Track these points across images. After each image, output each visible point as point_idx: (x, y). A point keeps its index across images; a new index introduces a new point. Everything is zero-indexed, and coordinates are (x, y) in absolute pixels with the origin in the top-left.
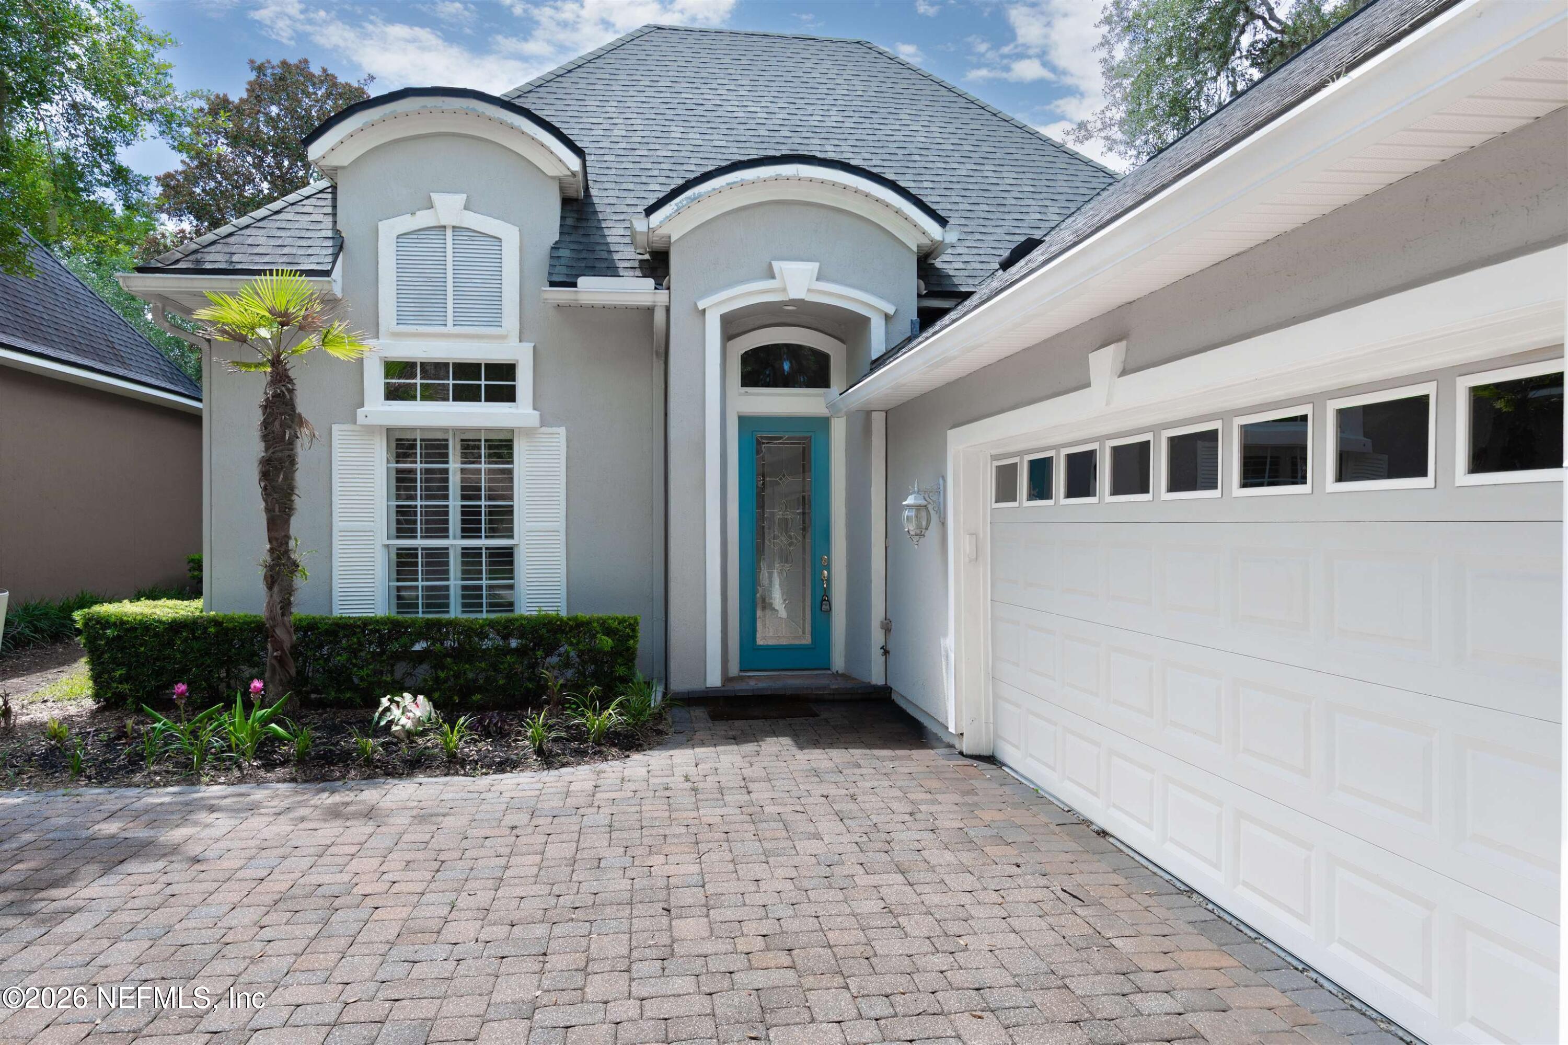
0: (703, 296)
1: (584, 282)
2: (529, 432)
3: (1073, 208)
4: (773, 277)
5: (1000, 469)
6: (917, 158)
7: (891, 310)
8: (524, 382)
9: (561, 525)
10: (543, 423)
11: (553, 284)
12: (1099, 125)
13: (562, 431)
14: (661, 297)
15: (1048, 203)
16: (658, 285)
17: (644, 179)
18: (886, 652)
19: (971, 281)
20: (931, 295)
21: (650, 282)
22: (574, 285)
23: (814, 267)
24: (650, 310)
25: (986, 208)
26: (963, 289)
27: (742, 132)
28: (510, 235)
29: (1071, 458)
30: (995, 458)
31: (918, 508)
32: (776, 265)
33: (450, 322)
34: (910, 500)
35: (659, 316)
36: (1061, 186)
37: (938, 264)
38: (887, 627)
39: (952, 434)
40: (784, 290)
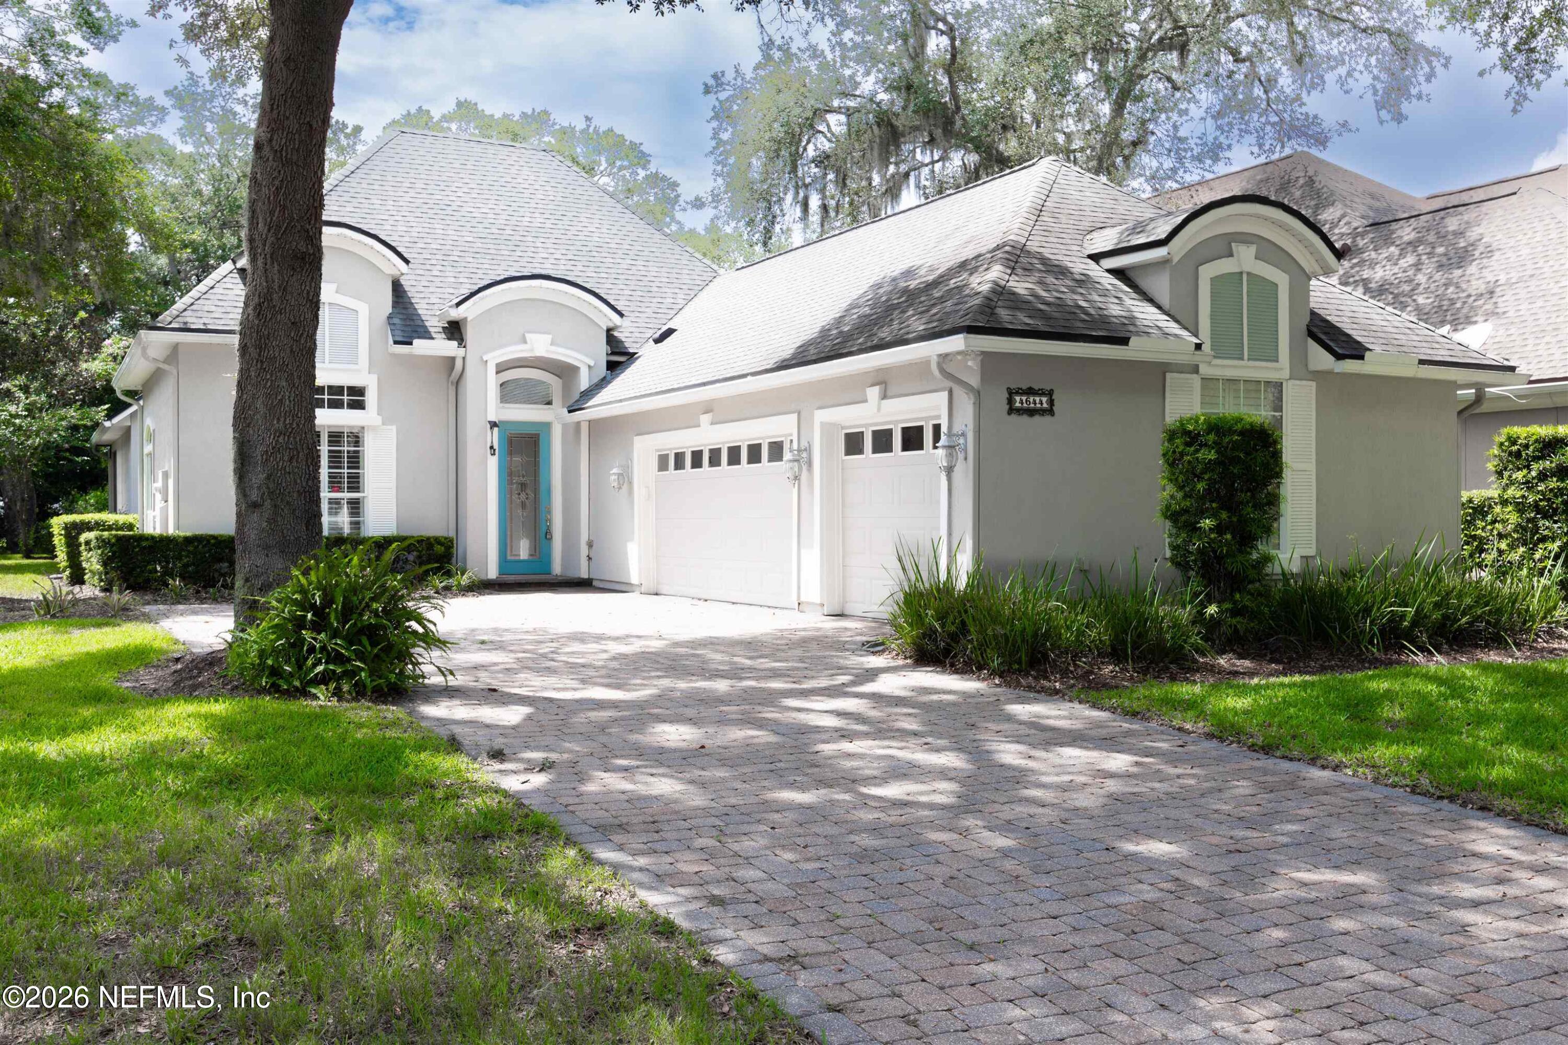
0: (486, 353)
1: (416, 342)
2: (374, 428)
3: (692, 293)
4: (525, 342)
5: (660, 456)
6: (595, 254)
7: (592, 364)
8: (371, 398)
9: (393, 484)
10: (383, 424)
11: (396, 342)
12: (710, 199)
13: (394, 428)
14: (461, 352)
15: (677, 291)
16: (460, 344)
17: (429, 267)
18: (590, 558)
19: (635, 345)
20: (613, 353)
21: (455, 343)
22: (411, 344)
23: (549, 338)
24: (453, 359)
25: (640, 293)
26: (631, 351)
27: (481, 230)
28: (363, 309)
29: (693, 452)
30: (657, 450)
31: (619, 475)
32: (528, 336)
33: (327, 361)
34: (615, 471)
35: (459, 363)
36: (685, 279)
37: (616, 334)
38: (590, 545)
39: (637, 440)
40: (532, 350)
